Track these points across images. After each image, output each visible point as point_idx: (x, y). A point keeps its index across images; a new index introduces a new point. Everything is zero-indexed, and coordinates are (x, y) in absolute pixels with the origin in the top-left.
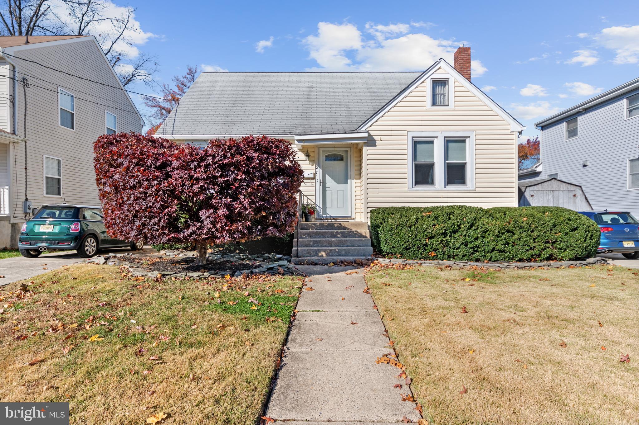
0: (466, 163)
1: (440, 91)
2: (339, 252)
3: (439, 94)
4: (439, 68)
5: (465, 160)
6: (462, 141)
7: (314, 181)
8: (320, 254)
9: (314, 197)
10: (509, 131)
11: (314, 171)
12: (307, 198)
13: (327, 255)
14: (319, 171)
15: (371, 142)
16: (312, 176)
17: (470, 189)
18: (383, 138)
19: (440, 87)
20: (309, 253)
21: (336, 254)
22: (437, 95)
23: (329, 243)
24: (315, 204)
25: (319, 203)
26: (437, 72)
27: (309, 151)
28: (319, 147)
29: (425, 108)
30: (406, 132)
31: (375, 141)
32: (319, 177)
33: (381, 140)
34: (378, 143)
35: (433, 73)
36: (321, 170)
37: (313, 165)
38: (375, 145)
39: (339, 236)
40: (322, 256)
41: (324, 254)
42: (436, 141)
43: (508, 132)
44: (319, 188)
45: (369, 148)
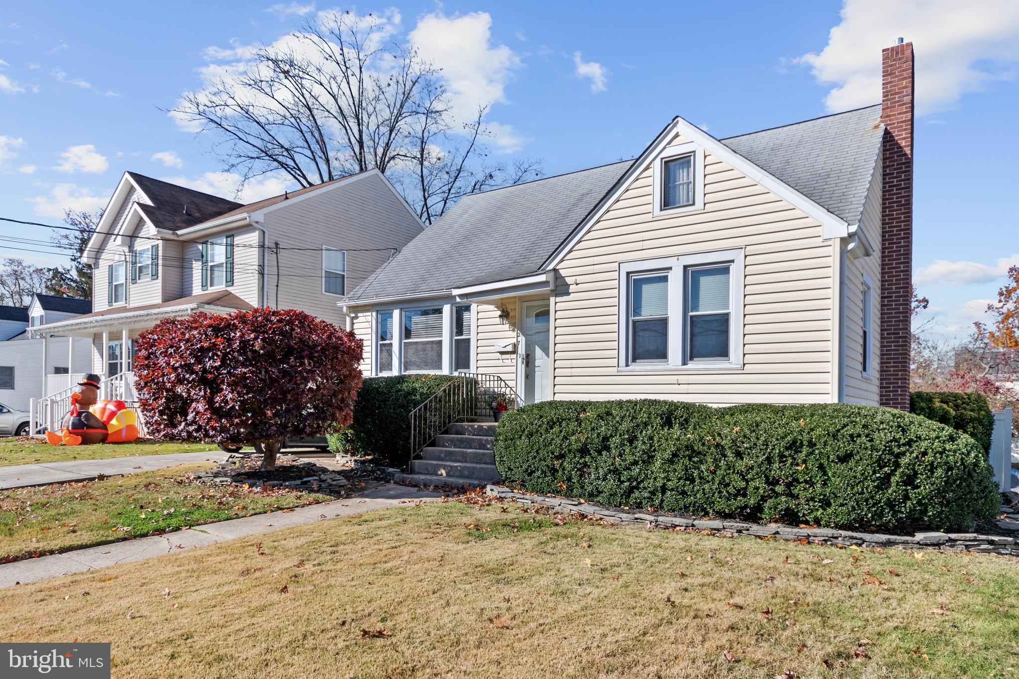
0: (728, 314)
1: (685, 178)
2: (460, 471)
3: (683, 184)
4: (677, 136)
5: (728, 308)
6: (722, 269)
7: (514, 356)
8: (439, 473)
9: (515, 382)
10: (820, 239)
11: (514, 340)
12: (506, 384)
13: (448, 475)
14: (522, 339)
15: (561, 288)
16: (510, 349)
17: (736, 366)
18: (580, 279)
19: (685, 170)
20: (427, 469)
21: (457, 473)
22: (681, 187)
23: (463, 457)
24: (516, 394)
25: (521, 392)
26: (672, 144)
27: (509, 308)
28: (522, 299)
29: (649, 217)
30: (617, 264)
31: (568, 286)
32: (522, 350)
33: (577, 284)
34: (572, 288)
35: (664, 148)
36: (524, 338)
37: (513, 330)
38: (568, 294)
39: (489, 446)
40: (442, 475)
41: (443, 472)
42: (671, 275)
43: (818, 242)
44: (522, 368)
45: (558, 299)
